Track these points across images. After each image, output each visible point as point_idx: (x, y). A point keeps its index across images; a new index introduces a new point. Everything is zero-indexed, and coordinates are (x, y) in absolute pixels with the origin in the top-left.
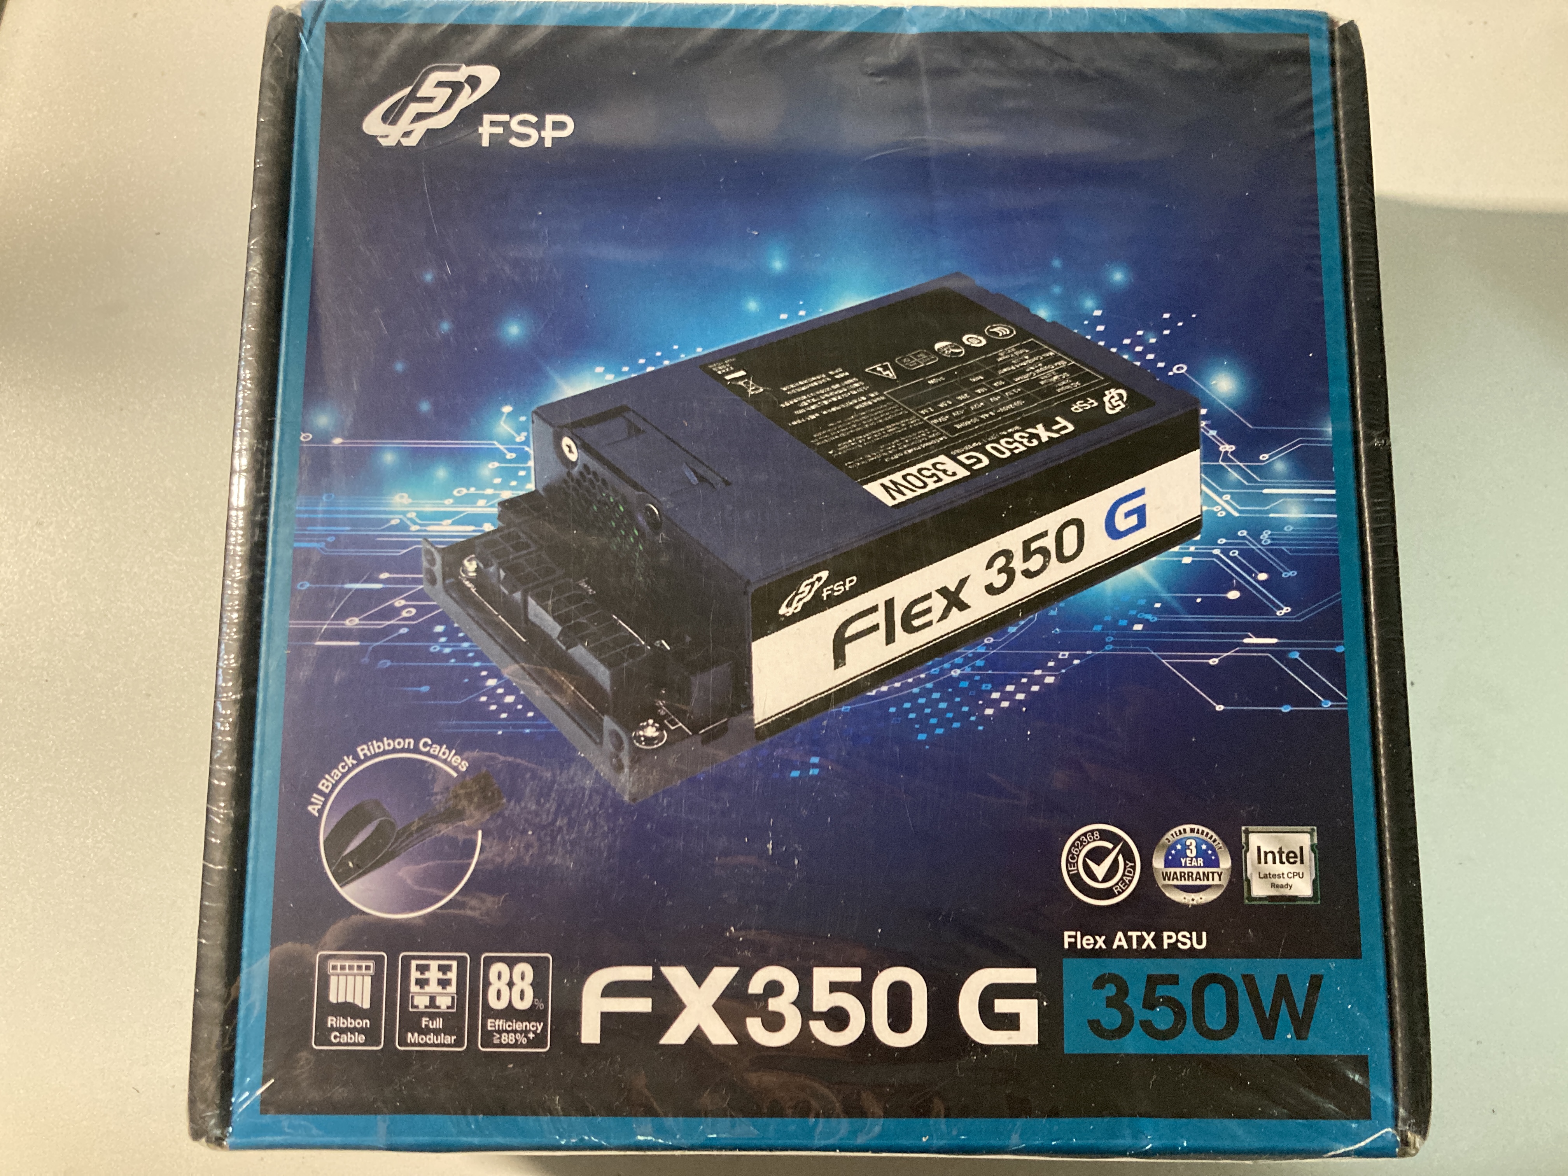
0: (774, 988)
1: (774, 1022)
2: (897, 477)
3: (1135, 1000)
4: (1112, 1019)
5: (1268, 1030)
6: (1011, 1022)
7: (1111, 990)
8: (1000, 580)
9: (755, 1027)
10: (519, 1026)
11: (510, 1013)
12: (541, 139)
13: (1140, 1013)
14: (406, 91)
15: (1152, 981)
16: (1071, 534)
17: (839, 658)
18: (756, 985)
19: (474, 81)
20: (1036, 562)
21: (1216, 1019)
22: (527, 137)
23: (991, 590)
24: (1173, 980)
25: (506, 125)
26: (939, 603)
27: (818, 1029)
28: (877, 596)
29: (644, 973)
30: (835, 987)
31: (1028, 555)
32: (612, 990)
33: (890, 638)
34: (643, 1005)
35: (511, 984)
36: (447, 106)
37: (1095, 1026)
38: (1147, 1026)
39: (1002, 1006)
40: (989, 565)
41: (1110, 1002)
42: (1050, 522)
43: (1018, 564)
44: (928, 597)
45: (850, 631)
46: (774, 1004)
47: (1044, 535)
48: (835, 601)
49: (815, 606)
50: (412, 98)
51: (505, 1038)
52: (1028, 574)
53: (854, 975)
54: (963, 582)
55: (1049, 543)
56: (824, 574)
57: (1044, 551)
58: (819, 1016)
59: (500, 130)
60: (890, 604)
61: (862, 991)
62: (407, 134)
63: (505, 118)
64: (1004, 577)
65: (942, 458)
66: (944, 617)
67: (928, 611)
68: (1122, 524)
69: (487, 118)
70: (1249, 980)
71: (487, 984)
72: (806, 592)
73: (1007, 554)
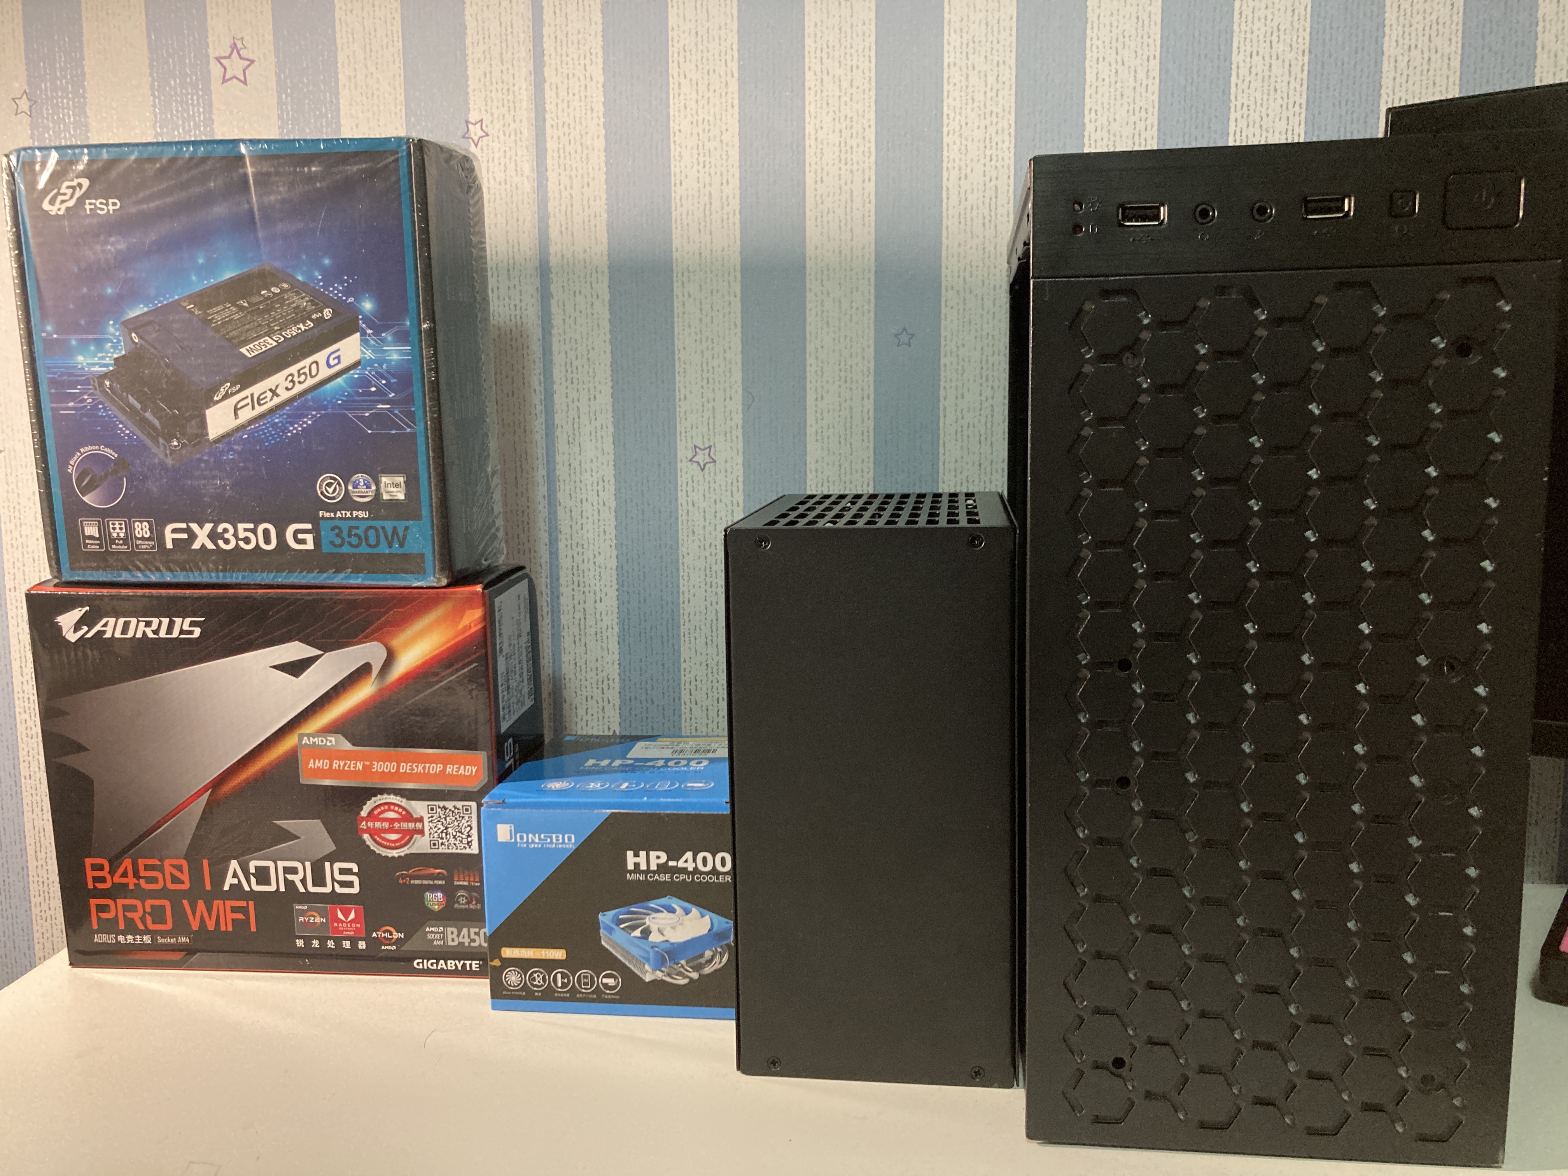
0: (226, 530)
1: (227, 542)
2: (251, 346)
3: (345, 534)
4: (338, 541)
5: (390, 545)
6: (303, 542)
7: (337, 531)
8: (290, 385)
9: (221, 543)
10: (147, 543)
11: (143, 538)
12: (108, 210)
13: (347, 539)
14: (55, 191)
15: (350, 529)
16: (314, 366)
17: (236, 415)
18: (220, 529)
19: (80, 185)
20: (302, 378)
21: (372, 540)
22: (102, 209)
23: (287, 389)
24: (357, 528)
25: (95, 204)
26: (269, 394)
27: (241, 543)
28: (247, 392)
29: (184, 526)
30: (245, 530)
31: (299, 376)
32: (174, 531)
33: (253, 408)
34: (185, 536)
35: (142, 529)
36: (72, 196)
37: (332, 543)
38: (349, 543)
39: (300, 536)
40: (286, 379)
41: (338, 535)
42: (307, 362)
43: (296, 379)
44: (265, 392)
45: (239, 406)
46: (226, 536)
47: (305, 367)
48: (233, 394)
49: (226, 396)
50: (59, 194)
51: (143, 547)
52: (300, 382)
53: (251, 526)
54: (277, 386)
55: (307, 370)
56: (229, 384)
57: (305, 374)
58: (241, 540)
59: (92, 207)
60: (252, 395)
61: (254, 531)
62: (59, 209)
63: (93, 201)
64: (291, 384)
65: (267, 338)
66: (271, 400)
67: (265, 398)
68: (332, 362)
69: (87, 201)
70: (383, 528)
71: (135, 529)
72: (222, 391)
73: (292, 375)
